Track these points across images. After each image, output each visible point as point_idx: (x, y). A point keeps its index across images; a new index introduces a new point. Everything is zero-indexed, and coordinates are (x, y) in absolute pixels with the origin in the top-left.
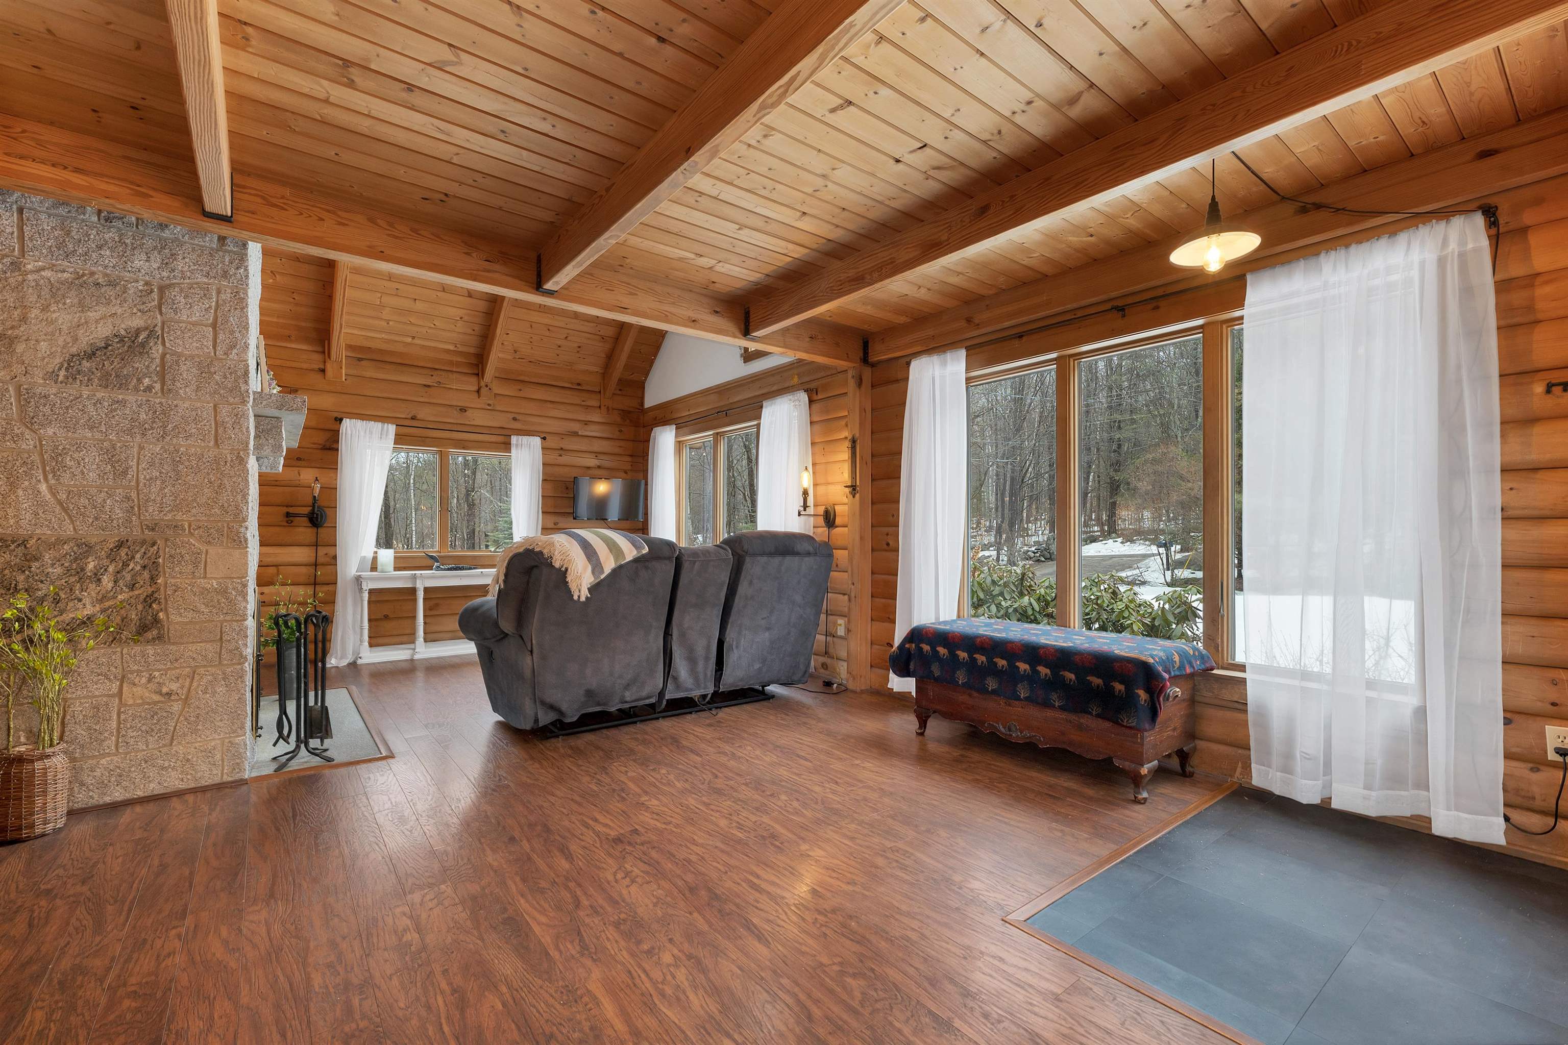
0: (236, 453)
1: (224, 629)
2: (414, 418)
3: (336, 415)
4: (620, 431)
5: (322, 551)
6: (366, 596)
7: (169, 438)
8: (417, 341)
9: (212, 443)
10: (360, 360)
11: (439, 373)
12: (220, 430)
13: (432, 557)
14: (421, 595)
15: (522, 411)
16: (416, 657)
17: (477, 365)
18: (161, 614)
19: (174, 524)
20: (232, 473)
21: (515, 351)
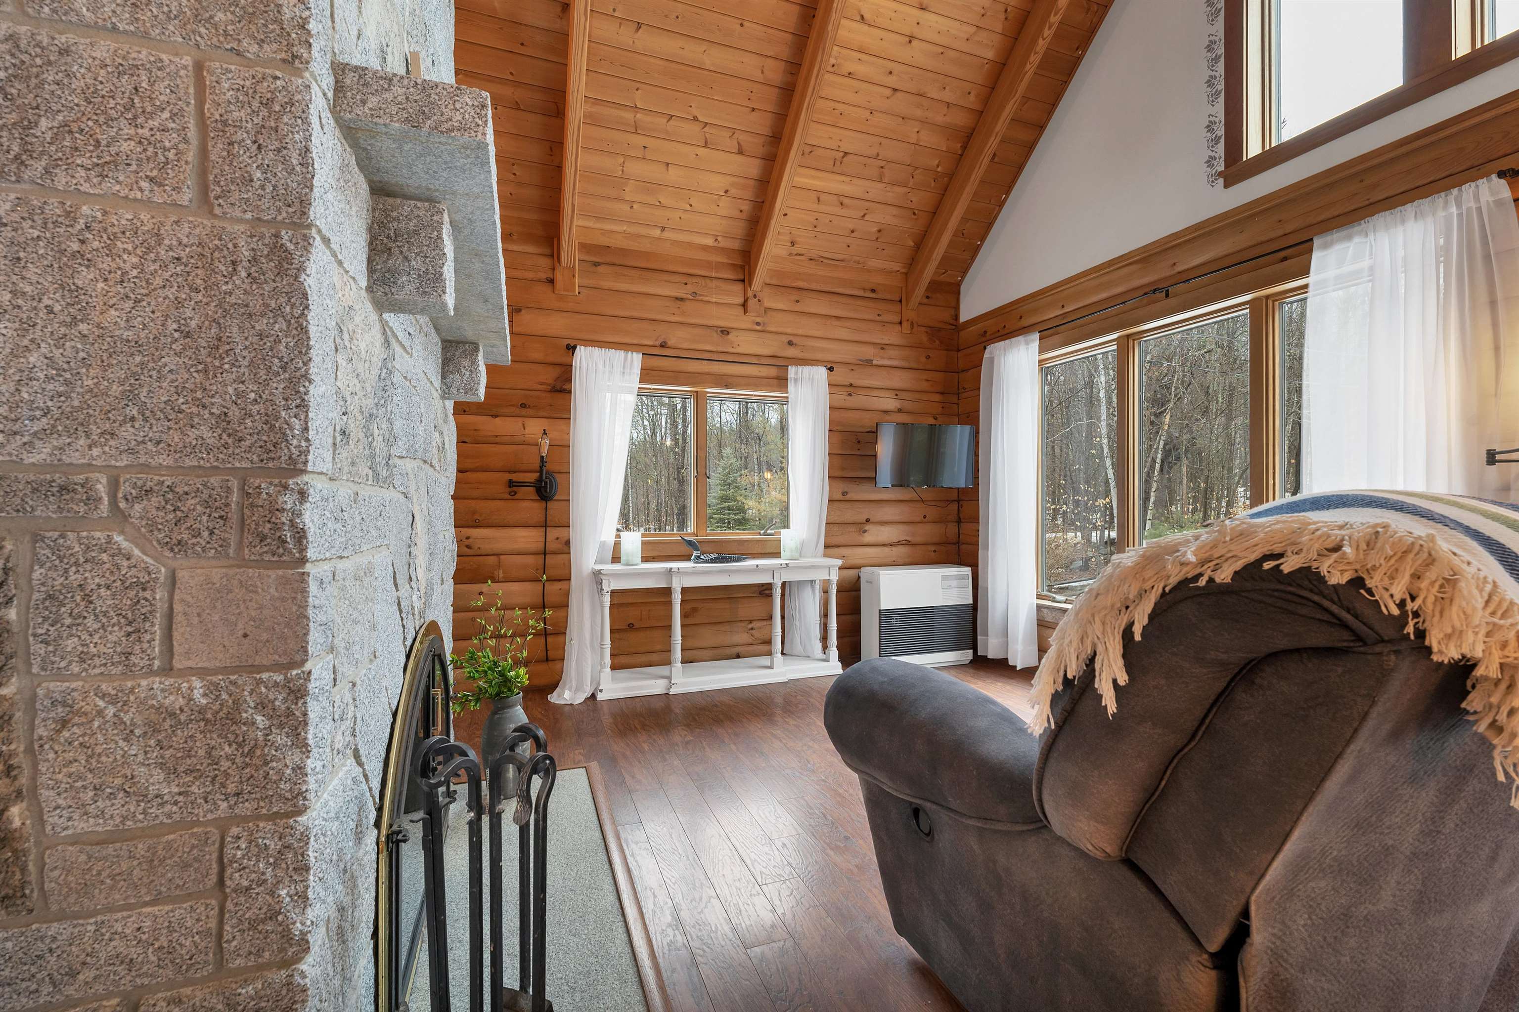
0: (267, 232)
1: (229, 851)
2: (663, 345)
3: (569, 342)
4: (928, 357)
5: (552, 533)
6: (607, 599)
7: (39, 166)
8: (667, 234)
9: (186, 196)
10: (596, 264)
11: (695, 280)
12: (217, 151)
13: (690, 543)
14: (677, 598)
15: (800, 332)
16: (673, 691)
17: (742, 267)
18: (15, 811)
19: (59, 478)
20: (256, 305)
21: (793, 244)
